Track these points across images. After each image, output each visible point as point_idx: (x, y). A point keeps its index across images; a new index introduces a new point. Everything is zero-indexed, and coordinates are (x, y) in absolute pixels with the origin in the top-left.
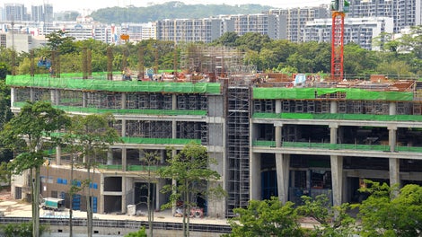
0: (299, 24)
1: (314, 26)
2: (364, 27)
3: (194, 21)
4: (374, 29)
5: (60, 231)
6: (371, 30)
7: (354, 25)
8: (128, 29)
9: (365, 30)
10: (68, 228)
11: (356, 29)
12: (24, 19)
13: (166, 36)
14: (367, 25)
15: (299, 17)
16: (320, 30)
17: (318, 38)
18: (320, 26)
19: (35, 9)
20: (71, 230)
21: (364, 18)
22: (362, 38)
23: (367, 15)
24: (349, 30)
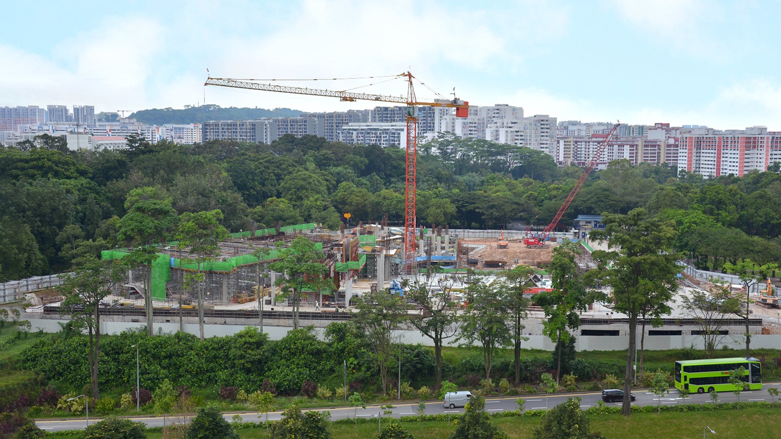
0: (335, 127)
1: (349, 129)
2: (394, 131)
3: (238, 123)
4: (402, 133)
5: (168, 321)
6: (399, 134)
7: (385, 130)
8: (172, 130)
9: (394, 134)
10: (178, 318)
11: (387, 133)
12: (67, 121)
13: (211, 137)
14: (396, 130)
15: (334, 121)
16: (355, 133)
17: (353, 140)
18: (355, 130)
19: (76, 110)
20: (181, 320)
21: (393, 123)
22: (392, 140)
23: (394, 121)
24: (380, 133)
